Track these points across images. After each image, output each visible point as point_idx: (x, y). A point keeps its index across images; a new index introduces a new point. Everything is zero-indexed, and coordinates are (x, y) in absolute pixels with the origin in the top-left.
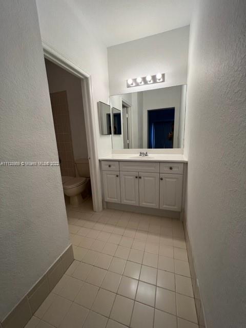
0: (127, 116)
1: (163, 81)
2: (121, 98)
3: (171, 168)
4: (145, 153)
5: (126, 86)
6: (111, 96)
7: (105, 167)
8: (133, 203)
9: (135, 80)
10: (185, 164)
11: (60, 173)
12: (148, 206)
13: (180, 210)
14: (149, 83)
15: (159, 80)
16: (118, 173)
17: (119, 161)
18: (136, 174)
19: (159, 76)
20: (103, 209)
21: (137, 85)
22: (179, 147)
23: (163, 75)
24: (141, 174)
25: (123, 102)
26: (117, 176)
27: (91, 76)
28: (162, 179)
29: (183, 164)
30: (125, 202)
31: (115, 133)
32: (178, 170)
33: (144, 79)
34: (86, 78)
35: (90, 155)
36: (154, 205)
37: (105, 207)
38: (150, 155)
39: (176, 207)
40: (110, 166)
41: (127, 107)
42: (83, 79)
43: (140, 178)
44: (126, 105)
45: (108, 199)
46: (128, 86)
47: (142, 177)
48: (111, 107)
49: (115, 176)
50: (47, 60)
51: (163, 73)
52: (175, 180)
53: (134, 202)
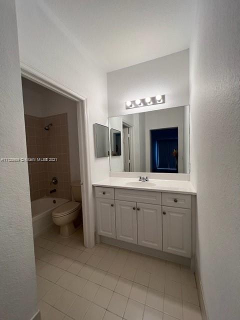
0: (129, 136)
1: (164, 102)
2: (121, 119)
3: (176, 201)
4: (145, 178)
5: (125, 107)
6: (110, 117)
7: (99, 193)
8: (130, 240)
9: (133, 102)
10: (194, 197)
11: (31, 213)
12: (148, 246)
13: (189, 256)
14: (148, 104)
15: (159, 101)
16: (112, 202)
17: (114, 188)
18: (134, 205)
19: (158, 98)
20: (96, 243)
21: (137, 106)
22: (184, 171)
23: (163, 97)
24: (139, 205)
25: (123, 122)
26: (112, 205)
27: (86, 100)
28: (164, 213)
29: (190, 196)
30: (121, 237)
31: (114, 155)
32: (184, 203)
33: (143, 101)
34: (82, 101)
35: (83, 180)
36: (156, 246)
37: (98, 241)
38: (151, 180)
39: (184, 252)
40: (104, 193)
41: (128, 128)
42: (78, 102)
43: (138, 209)
44: (127, 126)
45: (101, 232)
46: (127, 108)
47: (141, 209)
48: (110, 128)
49: (109, 205)
50: (24, 78)
51: (163, 94)
52: (181, 216)
53: (132, 239)
